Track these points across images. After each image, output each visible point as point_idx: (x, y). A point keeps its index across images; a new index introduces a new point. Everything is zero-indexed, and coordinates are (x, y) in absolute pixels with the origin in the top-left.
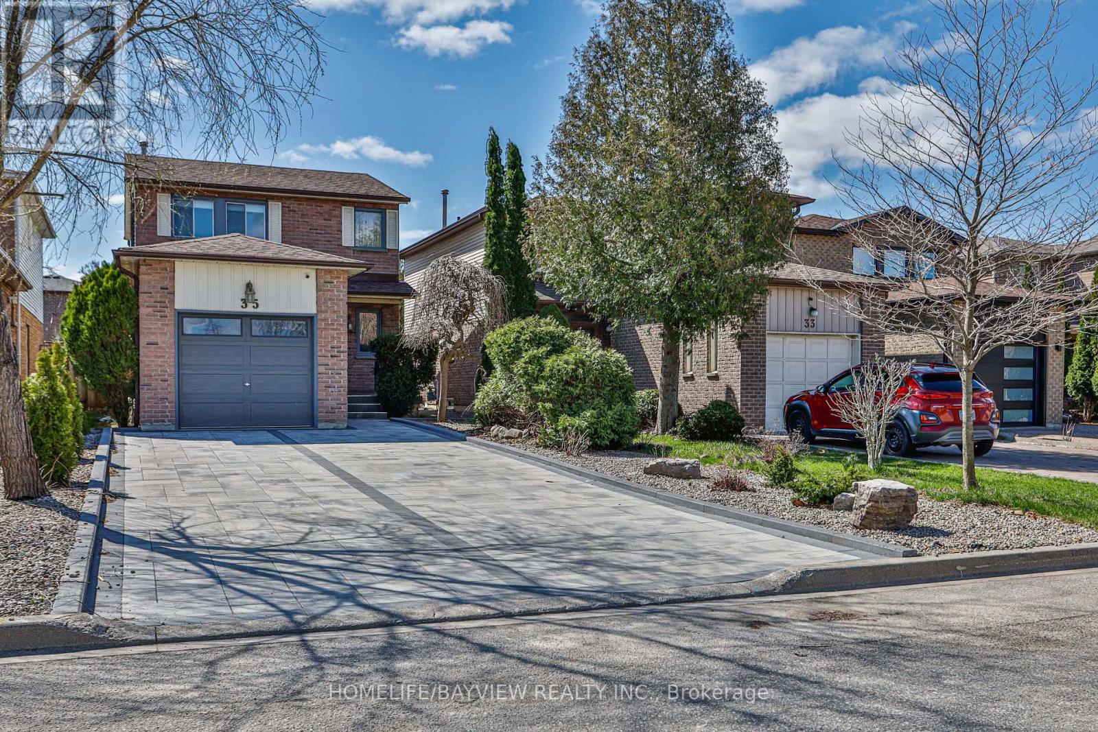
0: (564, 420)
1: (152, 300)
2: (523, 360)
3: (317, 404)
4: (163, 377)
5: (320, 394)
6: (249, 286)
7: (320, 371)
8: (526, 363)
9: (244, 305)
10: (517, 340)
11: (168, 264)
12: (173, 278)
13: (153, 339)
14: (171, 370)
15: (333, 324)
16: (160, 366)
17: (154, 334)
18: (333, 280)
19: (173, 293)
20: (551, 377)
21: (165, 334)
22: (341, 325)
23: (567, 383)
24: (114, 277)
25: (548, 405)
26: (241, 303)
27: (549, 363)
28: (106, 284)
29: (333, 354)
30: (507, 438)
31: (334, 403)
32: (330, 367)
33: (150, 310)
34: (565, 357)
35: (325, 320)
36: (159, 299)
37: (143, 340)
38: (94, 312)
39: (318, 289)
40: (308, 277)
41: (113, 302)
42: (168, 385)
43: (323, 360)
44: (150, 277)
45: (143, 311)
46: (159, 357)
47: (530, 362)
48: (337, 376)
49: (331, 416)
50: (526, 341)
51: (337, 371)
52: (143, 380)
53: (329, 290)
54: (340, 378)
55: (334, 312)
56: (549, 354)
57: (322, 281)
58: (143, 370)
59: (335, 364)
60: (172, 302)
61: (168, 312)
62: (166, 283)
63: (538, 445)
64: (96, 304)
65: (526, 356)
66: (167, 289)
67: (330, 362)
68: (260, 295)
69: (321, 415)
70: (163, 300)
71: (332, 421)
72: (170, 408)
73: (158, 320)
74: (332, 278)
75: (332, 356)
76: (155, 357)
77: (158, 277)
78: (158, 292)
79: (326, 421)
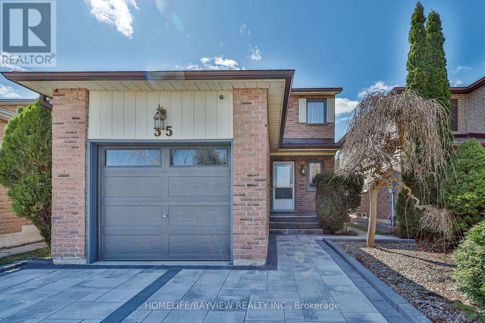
1: (65, 130)
3: (234, 238)
4: (73, 210)
5: (236, 228)
6: (162, 113)
7: (236, 203)
9: (157, 133)
12: (87, 107)
14: (81, 202)
15: (250, 150)
16: (72, 198)
18: (250, 101)
19: (87, 123)
21: (78, 165)
22: (259, 150)
26: (154, 131)
29: (250, 183)
31: (251, 238)
32: (247, 197)
33: (62, 141)
35: (242, 145)
36: (71, 130)
37: (56, 171)
39: (235, 112)
40: (222, 97)
42: (79, 218)
43: (241, 190)
44: (63, 108)
46: (70, 189)
48: (254, 208)
49: (248, 252)
51: (254, 202)
52: (55, 213)
53: (246, 112)
54: (258, 209)
55: (252, 135)
57: (238, 102)
58: (56, 203)
59: (251, 194)
60: (86, 131)
61: (81, 142)
62: (81, 113)
66: (79, 118)
67: (247, 191)
68: (172, 120)
69: (236, 251)
70: (74, 131)
71: (249, 258)
72: (81, 242)
73: (70, 151)
74: (250, 98)
75: (248, 185)
76: (67, 189)
77: (69, 106)
78: (70, 122)
79: (242, 257)
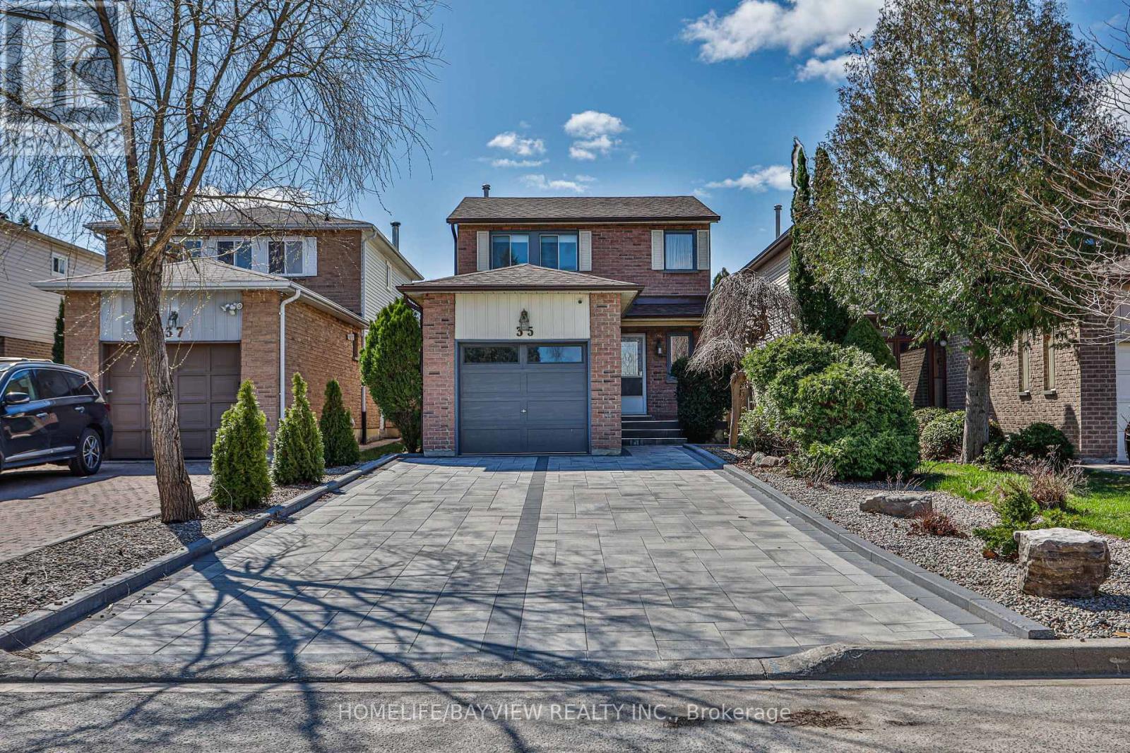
0: (817, 448)
1: (435, 331)
2: (776, 381)
3: (592, 430)
4: (444, 405)
5: (594, 421)
6: (524, 315)
7: (593, 397)
8: (779, 384)
9: (519, 333)
10: (773, 359)
11: (448, 297)
12: (454, 310)
13: (434, 368)
14: (452, 397)
15: (606, 349)
16: (442, 394)
17: (435, 363)
18: (606, 304)
19: (454, 324)
20: (805, 399)
21: (446, 364)
22: (614, 349)
23: (823, 406)
24: (400, 311)
25: (800, 430)
26: (517, 332)
27: (802, 383)
28: (394, 318)
29: (607, 379)
30: (763, 466)
31: (607, 429)
32: (604, 392)
33: (432, 341)
34: (822, 376)
35: (598, 344)
36: (440, 331)
37: (427, 370)
38: (382, 345)
39: (591, 314)
40: (580, 302)
41: (399, 336)
42: (449, 412)
43: (598, 386)
44: (433, 310)
45: (426, 342)
46: (440, 386)
47: (784, 383)
48: (610, 402)
49: (605, 443)
50: (783, 359)
51: (610, 397)
52: (426, 408)
53: (601, 315)
54: (614, 403)
55: (608, 336)
56: (807, 373)
57: (595, 306)
58: (427, 399)
59: (608, 389)
60: (453, 332)
61: (449, 343)
62: (447, 315)
63: (788, 474)
64: (384, 338)
65: (779, 376)
66: (448, 320)
67: (604, 387)
68: (534, 322)
69: (593, 442)
70: (444, 331)
71: (606, 448)
72: (450, 434)
73: (439, 350)
74: (605, 302)
75: (605, 382)
76: (437, 385)
77: (439, 310)
78: (439, 324)
79: (600, 447)
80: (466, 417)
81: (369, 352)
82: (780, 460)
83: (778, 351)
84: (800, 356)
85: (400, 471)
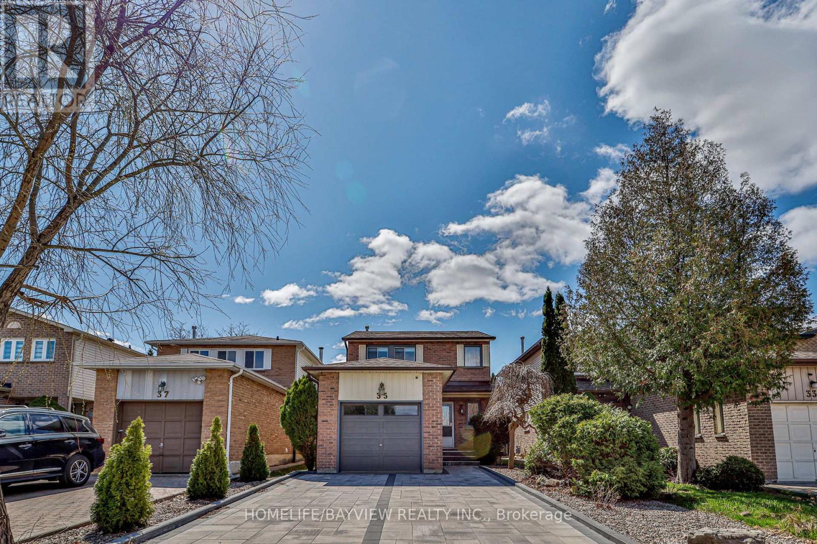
0: (595, 475)
1: (326, 395)
2: (557, 425)
3: (424, 457)
4: (331, 441)
5: (425, 451)
6: (382, 385)
7: (425, 436)
8: (560, 427)
10: (553, 410)
11: (335, 374)
12: (338, 382)
13: (324, 418)
14: (335, 437)
15: (433, 407)
16: (329, 434)
17: (325, 415)
18: (433, 380)
19: (338, 391)
20: (582, 438)
21: (332, 415)
22: (438, 407)
23: (597, 443)
24: (305, 383)
25: (580, 461)
26: (377, 396)
27: (579, 427)
28: (300, 387)
29: (433, 425)
30: (547, 486)
31: (434, 457)
32: (431, 434)
33: (324, 401)
34: (593, 422)
35: (428, 404)
36: (329, 395)
37: (320, 419)
38: (293, 403)
39: (424, 386)
40: (417, 378)
41: (303, 397)
42: (334, 446)
43: (428, 430)
44: (325, 382)
45: (321, 402)
46: (327, 429)
47: (563, 426)
48: (436, 440)
49: (432, 465)
50: (561, 411)
51: (436, 437)
52: (319, 443)
53: (430, 386)
54: (438, 441)
55: (433, 399)
56: (580, 420)
57: (426, 380)
58: (320, 437)
59: (434, 432)
60: (337, 396)
61: (335, 402)
62: (334, 386)
63: (572, 494)
64: (293, 399)
65: (560, 422)
66: (333, 389)
67: (431, 431)
68: (387, 390)
69: (425, 465)
70: (332, 395)
71: (433, 469)
72: (334, 460)
73: (328, 407)
74: (432, 378)
75: (432, 427)
77: (329, 381)
78: (329, 391)
79: (429, 468)
80: (344, 448)
81: (285, 408)
82: (560, 482)
83: (556, 405)
84: (573, 408)
85: (292, 486)
